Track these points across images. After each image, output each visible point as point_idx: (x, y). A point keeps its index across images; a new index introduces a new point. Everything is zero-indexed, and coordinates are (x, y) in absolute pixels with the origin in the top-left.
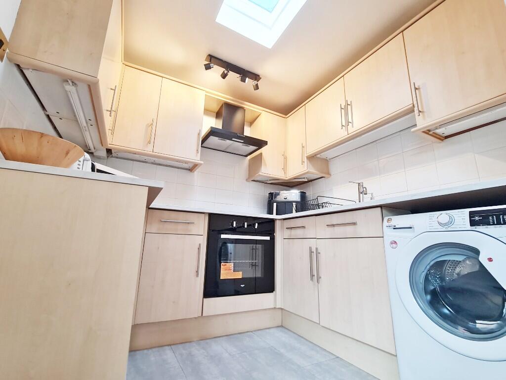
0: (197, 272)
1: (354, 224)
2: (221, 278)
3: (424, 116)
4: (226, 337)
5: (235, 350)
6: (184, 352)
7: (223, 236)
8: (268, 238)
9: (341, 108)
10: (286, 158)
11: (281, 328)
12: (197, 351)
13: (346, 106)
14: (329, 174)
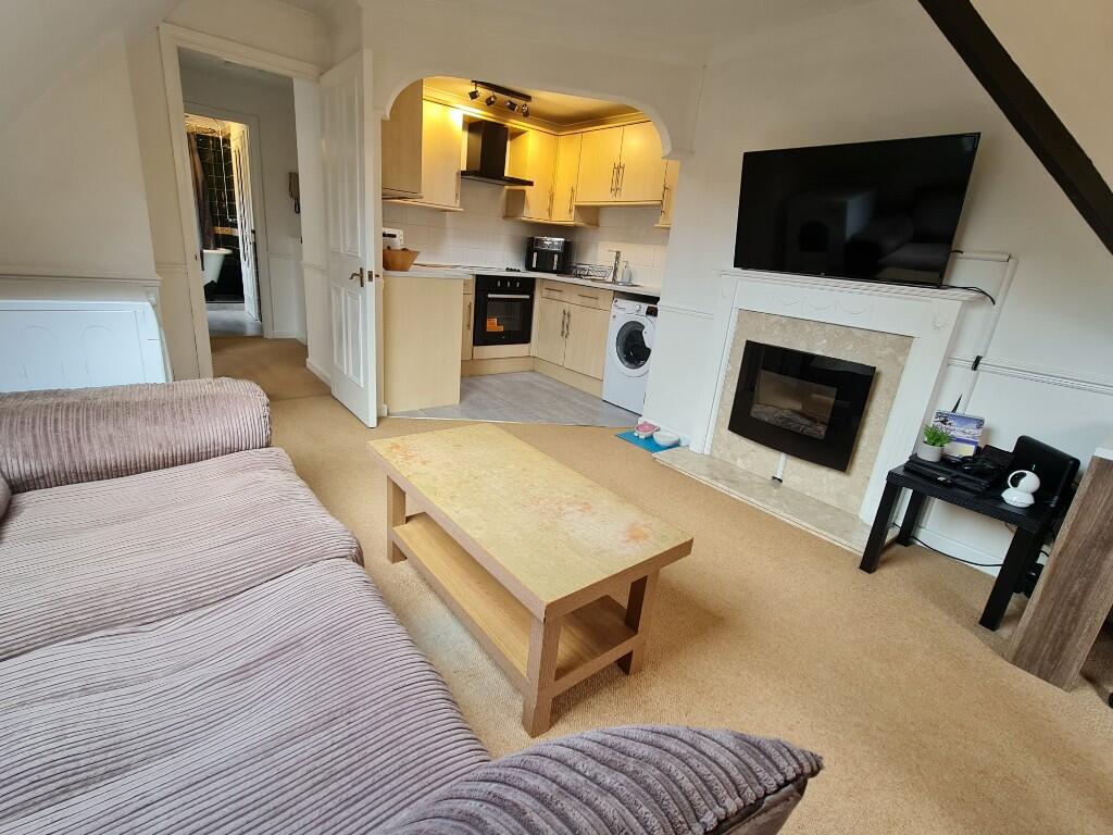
0: (469, 325)
1: (596, 298)
2: (487, 330)
7: (489, 296)
8: (528, 297)
9: (614, 168)
10: (552, 197)
11: (532, 372)
13: (619, 168)
14: (597, 225)
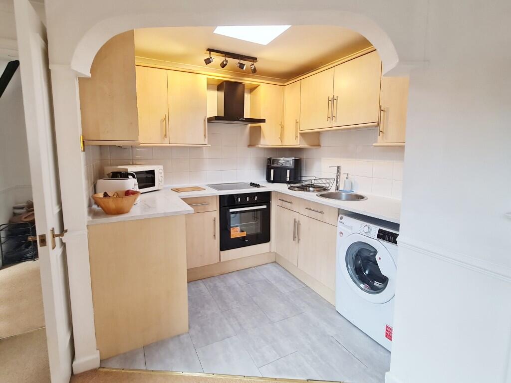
0: (215, 236)
1: (322, 213)
2: (232, 237)
3: (383, 136)
4: (237, 272)
5: (243, 282)
6: (211, 284)
7: (231, 210)
8: (265, 207)
9: (329, 100)
10: (282, 127)
11: (274, 264)
12: (218, 283)
13: (333, 100)
14: (319, 145)
